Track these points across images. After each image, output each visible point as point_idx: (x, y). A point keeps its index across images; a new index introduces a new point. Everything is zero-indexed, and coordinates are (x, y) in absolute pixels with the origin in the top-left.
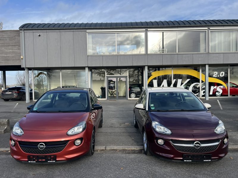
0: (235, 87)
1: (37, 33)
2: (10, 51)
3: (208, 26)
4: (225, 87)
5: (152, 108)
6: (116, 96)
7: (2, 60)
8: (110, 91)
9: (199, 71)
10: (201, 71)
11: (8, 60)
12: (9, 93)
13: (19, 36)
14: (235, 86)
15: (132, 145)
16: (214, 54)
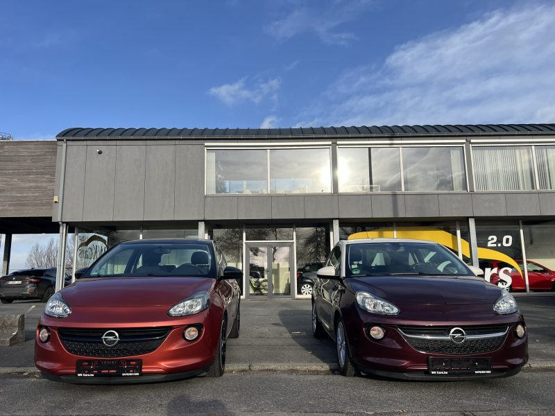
0: (541, 271)
1: (95, 147)
2: (31, 184)
3: (466, 136)
4: (517, 271)
5: (354, 272)
6: (266, 292)
7: (10, 205)
8: (253, 280)
9: (455, 234)
10: (458, 232)
11: (23, 205)
12: (17, 282)
13: (54, 153)
14: (539, 269)
15: (311, 362)
16: (485, 196)
